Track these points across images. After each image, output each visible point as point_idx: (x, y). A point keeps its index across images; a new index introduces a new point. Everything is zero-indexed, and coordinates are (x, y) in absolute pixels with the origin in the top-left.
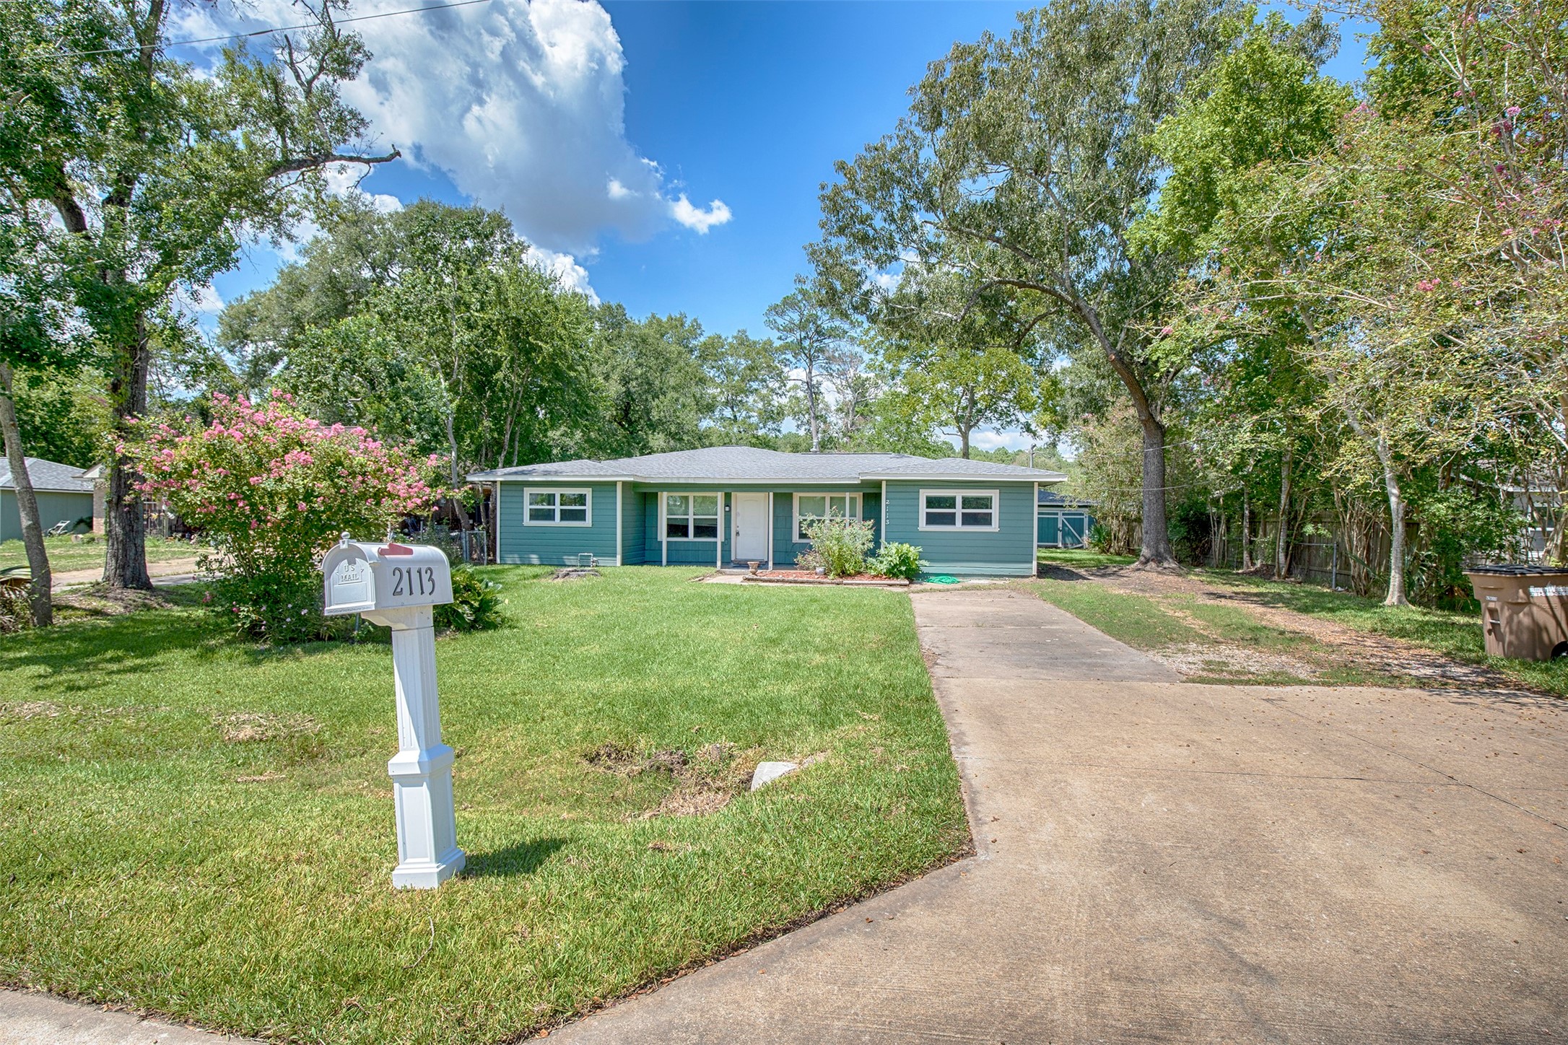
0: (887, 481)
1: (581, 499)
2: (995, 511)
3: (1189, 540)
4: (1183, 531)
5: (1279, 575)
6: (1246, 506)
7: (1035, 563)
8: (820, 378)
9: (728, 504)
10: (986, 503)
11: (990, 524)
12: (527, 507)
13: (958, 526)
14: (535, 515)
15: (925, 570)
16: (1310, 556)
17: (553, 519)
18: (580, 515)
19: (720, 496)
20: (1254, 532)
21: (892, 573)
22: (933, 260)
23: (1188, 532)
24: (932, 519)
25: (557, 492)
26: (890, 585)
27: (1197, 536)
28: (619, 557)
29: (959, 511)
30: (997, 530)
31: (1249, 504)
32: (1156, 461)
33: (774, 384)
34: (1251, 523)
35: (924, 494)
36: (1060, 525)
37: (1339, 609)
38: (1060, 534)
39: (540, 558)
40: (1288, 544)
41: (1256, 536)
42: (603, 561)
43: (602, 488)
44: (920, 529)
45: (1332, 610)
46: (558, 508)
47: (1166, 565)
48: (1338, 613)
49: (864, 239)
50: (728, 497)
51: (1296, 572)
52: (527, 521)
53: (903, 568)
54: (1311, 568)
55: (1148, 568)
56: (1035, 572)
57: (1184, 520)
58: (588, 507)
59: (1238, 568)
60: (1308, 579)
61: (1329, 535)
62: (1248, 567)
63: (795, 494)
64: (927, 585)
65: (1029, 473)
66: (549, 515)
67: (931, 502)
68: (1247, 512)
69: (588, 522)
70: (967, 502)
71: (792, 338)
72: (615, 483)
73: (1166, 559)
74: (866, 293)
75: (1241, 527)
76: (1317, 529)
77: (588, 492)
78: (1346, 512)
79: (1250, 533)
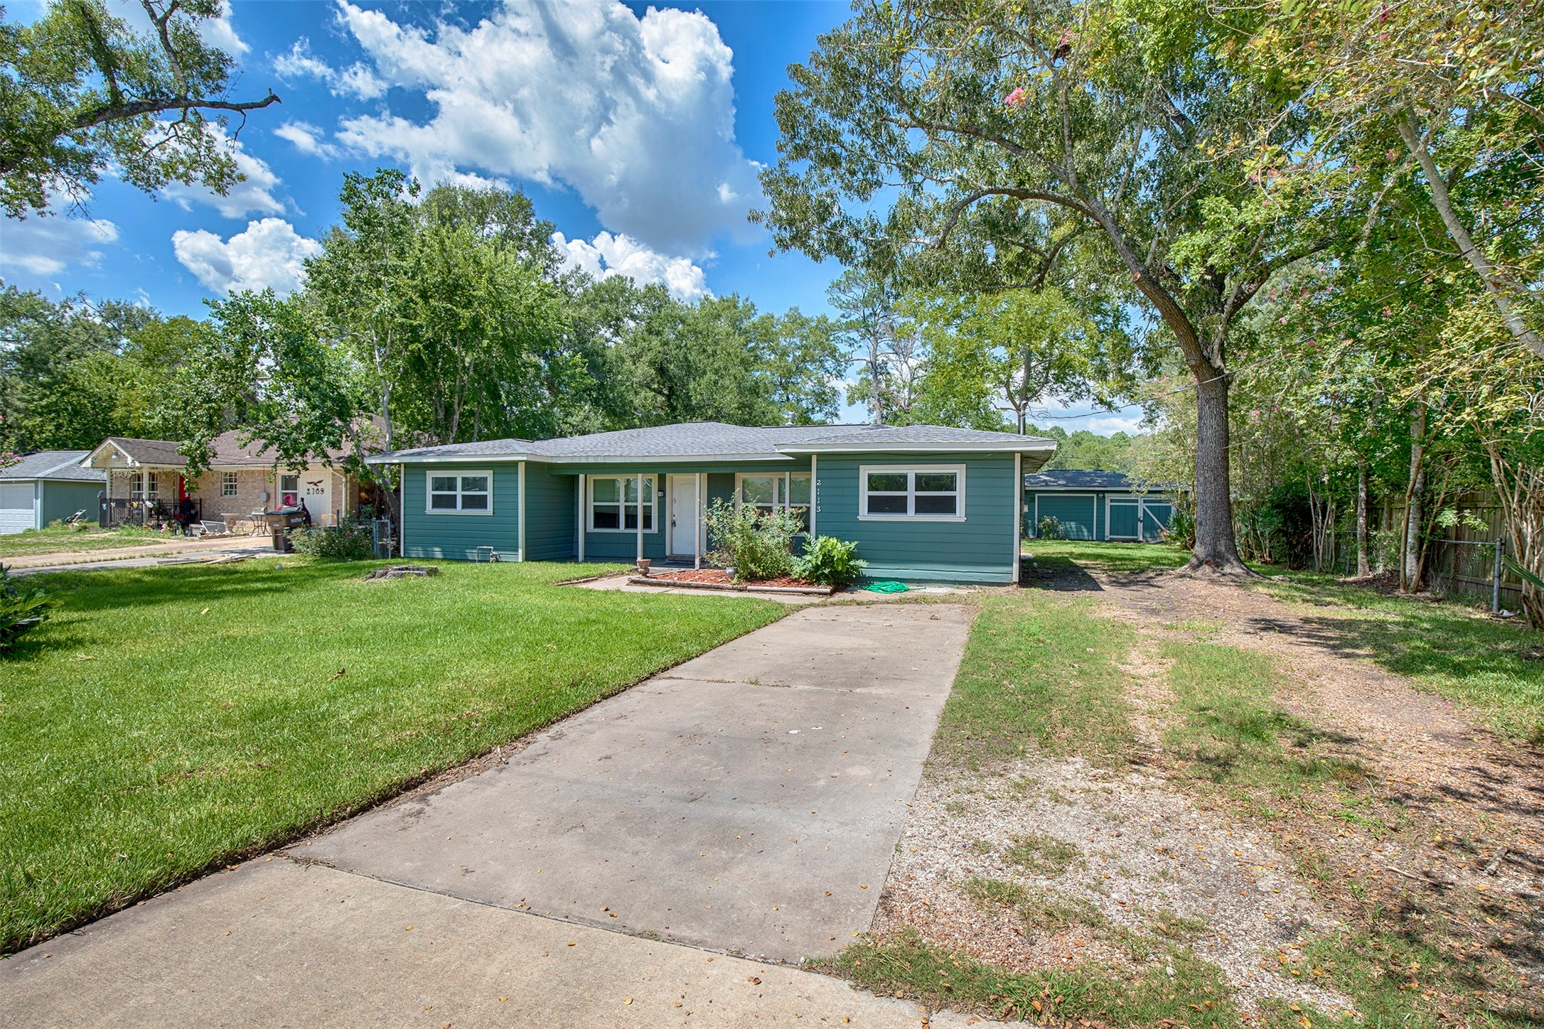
0: (818, 454)
1: (481, 483)
2: (960, 494)
3: (1285, 534)
4: (1277, 521)
5: (1406, 587)
6: (1360, 486)
7: (1016, 566)
8: (884, 357)
9: (662, 489)
10: (948, 483)
11: (953, 511)
12: (430, 493)
13: (911, 515)
14: (438, 501)
15: (868, 573)
16: (1457, 558)
17: (455, 506)
18: (481, 502)
19: (654, 477)
20: (1373, 522)
21: (814, 577)
23: (1285, 523)
24: (875, 505)
25: (459, 475)
26: (807, 593)
27: (1297, 528)
28: (521, 552)
29: (911, 493)
30: (963, 519)
31: (1366, 483)
32: (1214, 423)
33: (829, 364)
34: (1368, 510)
35: (865, 471)
36: (1140, 515)
39: (443, 551)
40: (1421, 541)
41: (1376, 529)
42: (504, 556)
43: (504, 469)
44: (860, 518)
46: (459, 493)
47: (1227, 569)
50: (662, 479)
51: (1436, 583)
52: (429, 509)
53: (826, 571)
54: (1460, 577)
55: (1199, 573)
56: (1015, 578)
57: (1278, 506)
58: (489, 493)
59: (1350, 573)
60: (1455, 594)
61: (1483, 528)
62: (1365, 573)
63: (737, 475)
64: (863, 595)
66: (451, 502)
67: (874, 482)
68: (1363, 494)
69: (489, 510)
70: (923, 482)
72: (515, 464)
73: (1228, 561)
75: (1354, 516)
76: (1462, 518)
77: (487, 474)
78: (1512, 488)
79: (1368, 524)
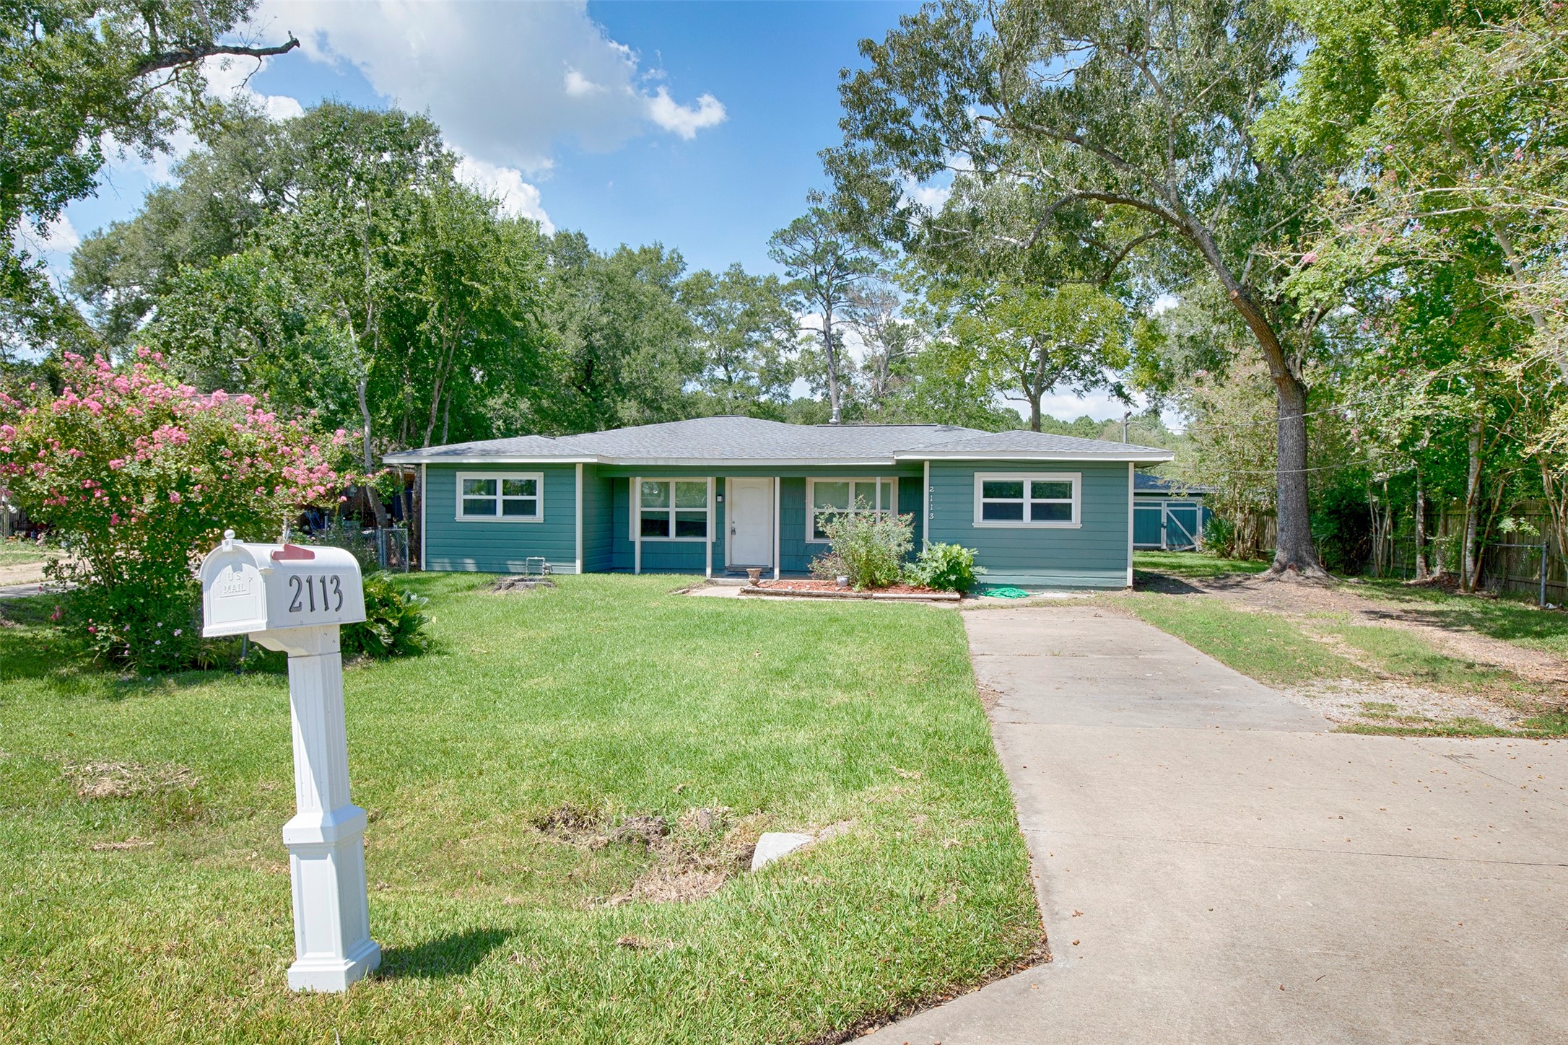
0: (931, 461)
1: (530, 487)
2: (1075, 501)
3: (1340, 539)
4: (1333, 528)
5: (1466, 587)
6: (1419, 493)
7: (1130, 571)
8: (840, 326)
9: (720, 492)
10: (1064, 490)
11: (1069, 518)
12: (461, 497)
13: (1027, 521)
14: (471, 507)
15: (982, 580)
16: (1508, 560)
17: (494, 513)
18: (529, 508)
19: (710, 482)
20: (1430, 528)
21: (938, 583)
22: (992, 168)
23: (1340, 529)
24: (990, 512)
25: (499, 477)
26: (936, 600)
27: (1352, 534)
28: (579, 563)
29: (1027, 501)
30: (1079, 526)
31: (1424, 491)
32: (1294, 433)
33: (780, 335)
34: (1426, 516)
35: (980, 478)
36: (1164, 520)
37: (1549, 634)
38: (1164, 532)
39: (477, 564)
40: (1477, 545)
41: (1433, 535)
42: (558, 567)
43: (558, 472)
44: (975, 525)
45: (1540, 635)
46: (500, 498)
47: (1309, 572)
48: (1548, 639)
49: (898, 143)
50: (720, 485)
51: (1490, 582)
52: (460, 515)
53: (953, 578)
54: (1511, 577)
55: (1285, 576)
56: (1130, 582)
57: (1334, 512)
58: (539, 498)
59: (1408, 577)
60: (1506, 593)
61: (1536, 533)
62: (1423, 576)
63: (808, 479)
64: (984, 600)
65: (1121, 450)
66: (489, 508)
67: (990, 490)
68: (1421, 502)
69: (539, 517)
70: (1037, 490)
71: (803, 274)
72: (573, 466)
73: (1309, 565)
74: (902, 213)
75: (1412, 523)
76: (1519, 524)
77: (538, 477)
78: (1559, 501)
79: (1425, 530)
